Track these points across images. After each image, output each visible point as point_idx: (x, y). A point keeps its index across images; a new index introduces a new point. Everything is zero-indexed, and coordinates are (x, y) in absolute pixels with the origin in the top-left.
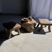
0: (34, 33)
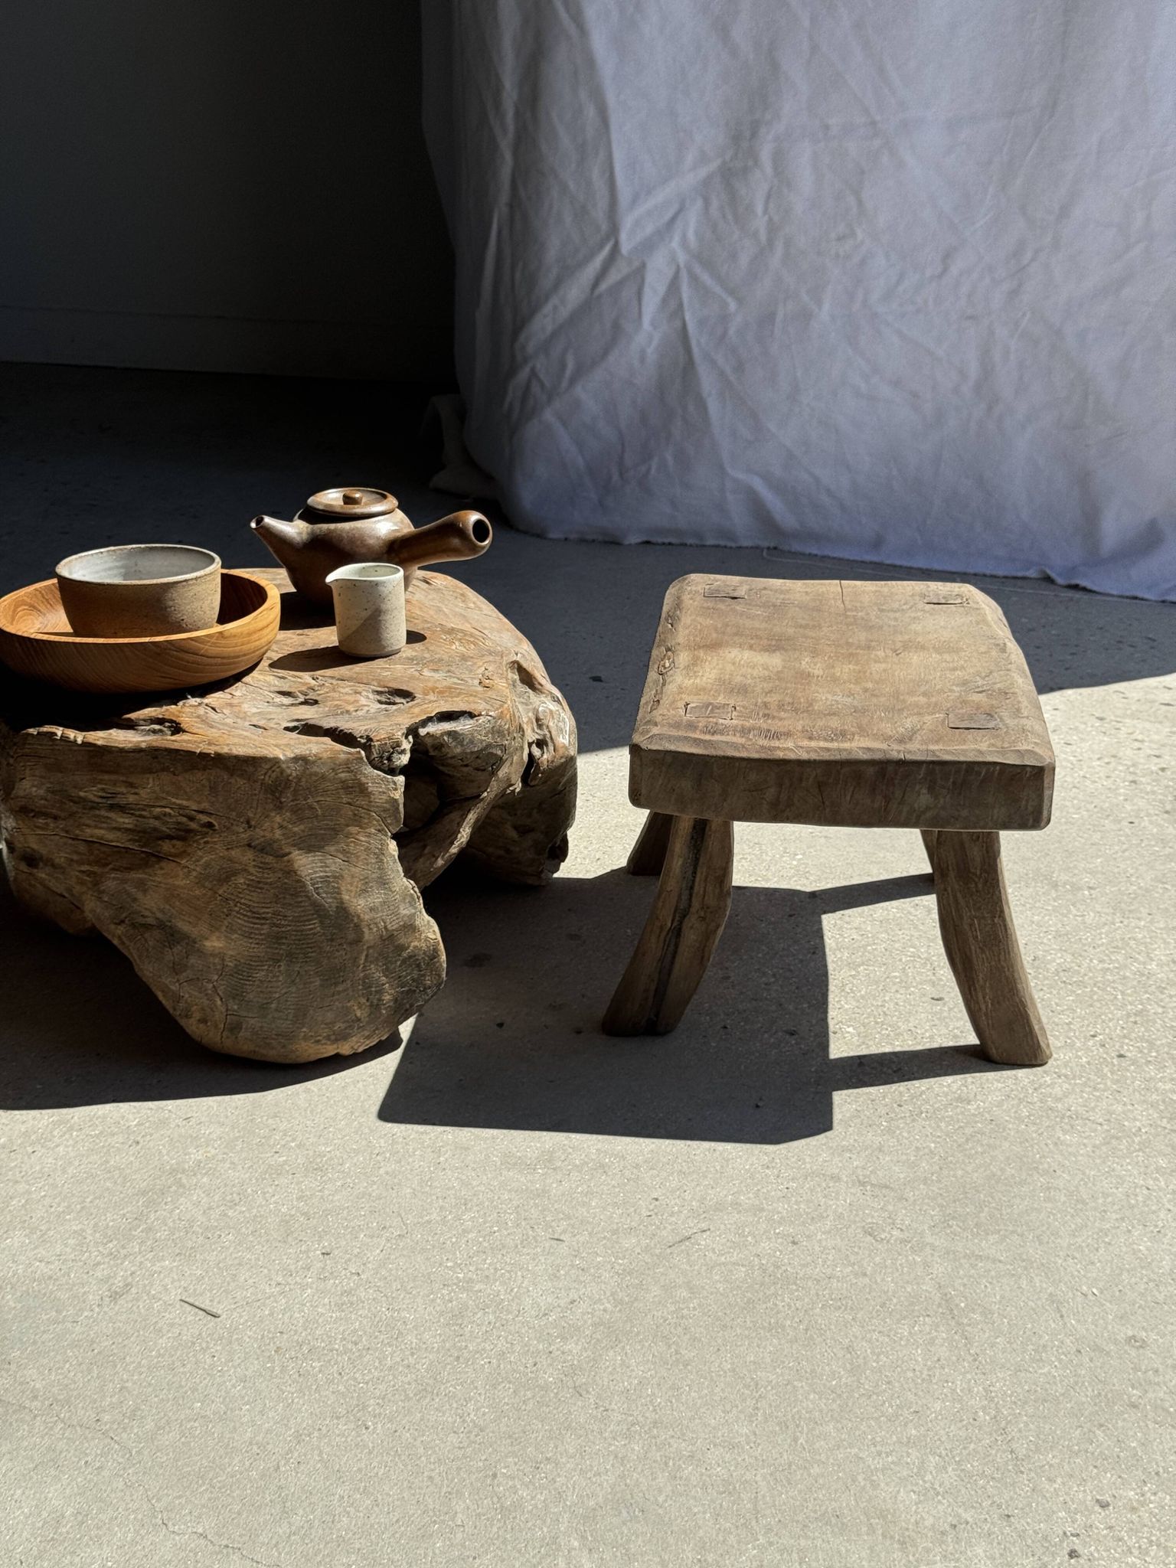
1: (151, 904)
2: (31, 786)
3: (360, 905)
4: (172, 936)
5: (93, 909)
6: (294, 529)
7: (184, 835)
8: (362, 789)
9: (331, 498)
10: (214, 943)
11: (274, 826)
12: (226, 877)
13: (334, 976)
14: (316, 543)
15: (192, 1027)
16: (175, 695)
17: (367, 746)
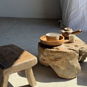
0: (78, 84)
1: (56, 64)
2: (45, 54)
3: (75, 65)
4: (58, 67)
5: (50, 65)
6: (64, 31)
7: (59, 58)
8: (75, 55)
9: (66, 29)
10: (62, 68)
11: (68, 58)
12: (63, 62)
13: (72, 71)
14: (66, 32)
15: (59, 75)
16: (57, 46)
17: (76, 51)
